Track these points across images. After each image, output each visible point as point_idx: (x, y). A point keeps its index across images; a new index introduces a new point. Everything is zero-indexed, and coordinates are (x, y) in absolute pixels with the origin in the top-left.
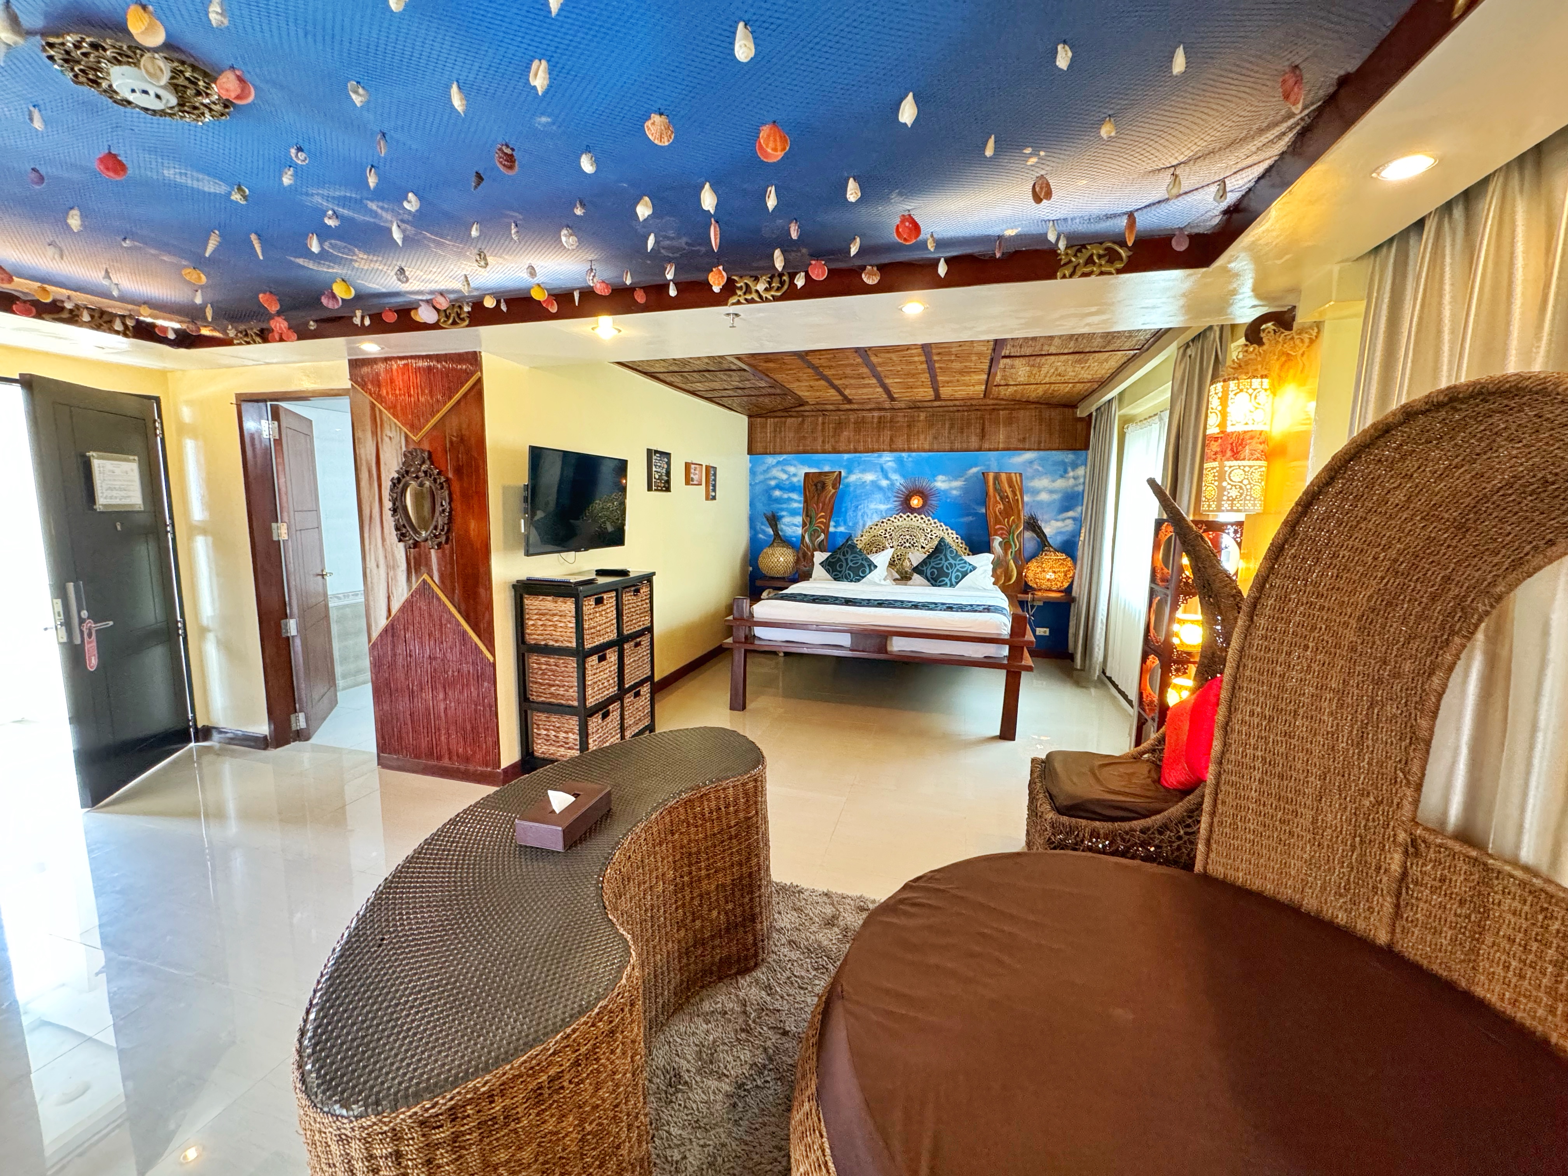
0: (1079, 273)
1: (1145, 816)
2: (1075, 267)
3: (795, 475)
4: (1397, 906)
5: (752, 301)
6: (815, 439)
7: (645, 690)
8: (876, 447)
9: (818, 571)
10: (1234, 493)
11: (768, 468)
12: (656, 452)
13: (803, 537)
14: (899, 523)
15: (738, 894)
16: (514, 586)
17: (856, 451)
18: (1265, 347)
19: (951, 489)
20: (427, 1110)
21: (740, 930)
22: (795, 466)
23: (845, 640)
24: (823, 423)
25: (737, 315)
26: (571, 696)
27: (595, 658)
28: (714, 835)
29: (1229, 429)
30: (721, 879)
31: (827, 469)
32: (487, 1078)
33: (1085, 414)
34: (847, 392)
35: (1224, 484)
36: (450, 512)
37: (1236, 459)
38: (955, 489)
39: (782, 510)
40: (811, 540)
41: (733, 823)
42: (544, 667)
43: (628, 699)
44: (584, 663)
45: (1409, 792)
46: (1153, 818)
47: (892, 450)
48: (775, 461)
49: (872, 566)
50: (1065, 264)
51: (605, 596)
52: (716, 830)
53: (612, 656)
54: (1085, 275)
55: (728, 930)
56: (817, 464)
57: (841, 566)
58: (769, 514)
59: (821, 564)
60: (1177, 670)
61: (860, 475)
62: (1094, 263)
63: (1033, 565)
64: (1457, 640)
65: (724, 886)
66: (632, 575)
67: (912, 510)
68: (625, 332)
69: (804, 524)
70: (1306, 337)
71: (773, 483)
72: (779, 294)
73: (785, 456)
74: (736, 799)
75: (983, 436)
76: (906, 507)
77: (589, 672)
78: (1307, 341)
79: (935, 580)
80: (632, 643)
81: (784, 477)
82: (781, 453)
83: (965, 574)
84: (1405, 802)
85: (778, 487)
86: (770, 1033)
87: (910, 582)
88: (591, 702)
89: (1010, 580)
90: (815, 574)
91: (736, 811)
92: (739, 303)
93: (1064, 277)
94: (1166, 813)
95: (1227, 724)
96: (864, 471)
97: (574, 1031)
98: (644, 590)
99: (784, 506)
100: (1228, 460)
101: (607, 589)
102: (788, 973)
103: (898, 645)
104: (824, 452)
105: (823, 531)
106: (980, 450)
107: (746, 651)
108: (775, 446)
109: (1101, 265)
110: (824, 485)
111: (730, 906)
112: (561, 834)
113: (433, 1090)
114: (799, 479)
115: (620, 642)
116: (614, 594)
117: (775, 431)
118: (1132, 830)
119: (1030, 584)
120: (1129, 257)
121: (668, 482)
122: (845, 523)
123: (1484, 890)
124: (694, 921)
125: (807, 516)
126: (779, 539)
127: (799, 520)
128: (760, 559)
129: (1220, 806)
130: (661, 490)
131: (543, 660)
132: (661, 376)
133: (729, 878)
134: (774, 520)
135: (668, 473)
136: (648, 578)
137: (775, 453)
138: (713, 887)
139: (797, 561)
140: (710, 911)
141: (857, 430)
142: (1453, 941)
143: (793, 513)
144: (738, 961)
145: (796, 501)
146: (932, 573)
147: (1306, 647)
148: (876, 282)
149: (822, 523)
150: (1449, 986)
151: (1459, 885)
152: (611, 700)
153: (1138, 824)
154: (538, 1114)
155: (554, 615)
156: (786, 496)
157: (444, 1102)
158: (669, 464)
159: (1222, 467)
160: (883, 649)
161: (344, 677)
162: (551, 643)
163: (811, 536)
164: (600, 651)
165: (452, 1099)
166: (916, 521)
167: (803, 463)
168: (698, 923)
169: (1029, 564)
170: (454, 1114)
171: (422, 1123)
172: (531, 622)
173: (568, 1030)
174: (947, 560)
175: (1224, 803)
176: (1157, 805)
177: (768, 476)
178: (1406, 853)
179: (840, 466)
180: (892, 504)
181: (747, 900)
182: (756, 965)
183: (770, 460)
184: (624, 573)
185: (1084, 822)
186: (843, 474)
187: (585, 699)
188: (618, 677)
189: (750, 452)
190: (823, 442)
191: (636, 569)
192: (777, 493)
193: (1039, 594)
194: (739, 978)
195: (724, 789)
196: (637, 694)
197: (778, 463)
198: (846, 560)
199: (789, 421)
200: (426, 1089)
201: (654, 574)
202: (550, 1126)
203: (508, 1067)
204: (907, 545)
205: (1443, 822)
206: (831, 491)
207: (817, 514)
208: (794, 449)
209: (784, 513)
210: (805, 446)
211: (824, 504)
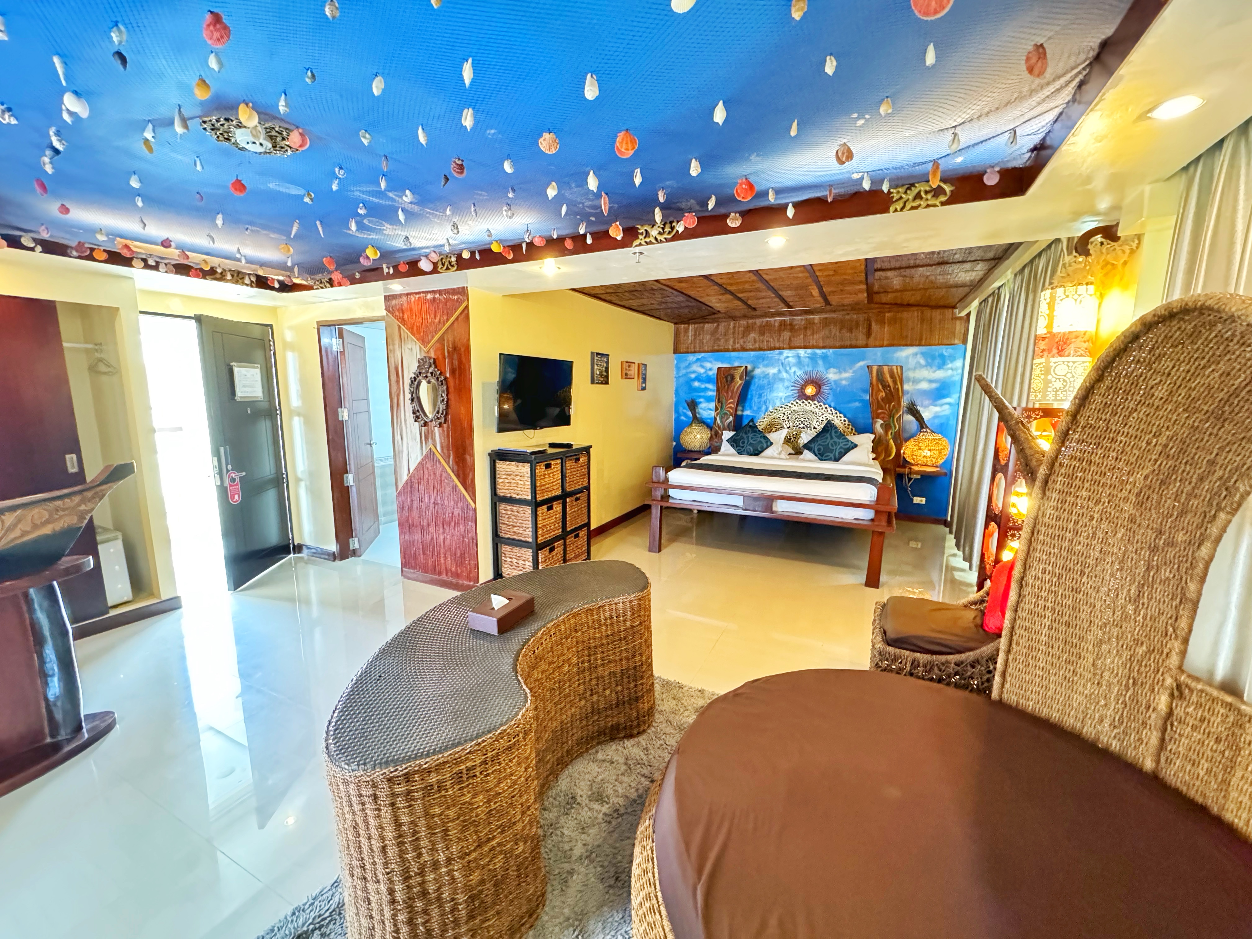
0: (908, 206)
1: (960, 652)
2: (905, 203)
3: (710, 369)
4: (1162, 740)
5: (650, 243)
6: (727, 340)
7: (583, 533)
8: (777, 345)
9: (726, 447)
10: (1058, 385)
11: (690, 364)
12: (598, 354)
13: (715, 419)
14: (796, 408)
15: (625, 680)
16: (489, 454)
17: (760, 349)
18: (1090, 259)
19: (841, 379)
20: (392, 772)
21: (627, 706)
22: (711, 362)
23: (739, 501)
24: (734, 327)
25: (641, 253)
26: (527, 535)
27: (545, 507)
28: (608, 636)
29: (1055, 330)
30: (612, 667)
31: (736, 364)
32: (428, 760)
33: (963, 314)
34: (750, 302)
35: (1050, 377)
36: (447, 402)
37: (1061, 356)
38: (845, 379)
39: (700, 397)
40: (721, 421)
41: (622, 628)
42: (509, 513)
43: (570, 539)
44: (536, 511)
45: (1177, 645)
46: (967, 654)
47: (791, 348)
48: (695, 359)
49: (770, 444)
50: (897, 201)
51: (553, 462)
52: (609, 633)
53: (557, 507)
54: (913, 208)
55: (617, 705)
56: (729, 360)
57: (743, 443)
58: (689, 400)
59: (727, 441)
60: (1013, 536)
61: (764, 369)
62: (921, 198)
63: (910, 444)
64: (1222, 516)
65: (615, 673)
66: (574, 447)
67: (807, 398)
68: (565, 269)
69: (716, 409)
70: (1127, 248)
71: (693, 376)
72: (670, 236)
73: (703, 355)
74: (625, 612)
75: (869, 334)
76: (802, 396)
77: (540, 518)
78: (1128, 252)
79: (822, 456)
80: (573, 498)
81: (702, 371)
82: (700, 352)
83: (847, 451)
84: (1174, 653)
85: (698, 379)
86: (643, 779)
87: (801, 457)
88: (541, 539)
89: (890, 456)
90: (722, 449)
91: (625, 621)
92: (640, 244)
93: (896, 210)
94: (978, 651)
95: (1022, 578)
96: (766, 366)
97: (484, 741)
98: (583, 459)
99: (702, 394)
100: (1053, 356)
101: (554, 457)
102: (662, 742)
103: (782, 508)
104: (734, 350)
105: (731, 415)
106: (866, 346)
107: (661, 507)
108: (695, 347)
109: (927, 200)
110: (733, 378)
111: (619, 688)
112: (496, 623)
113: (395, 762)
114: (713, 373)
115: (563, 497)
116: (559, 461)
117: (695, 335)
118: (948, 662)
119: (908, 459)
120: (952, 191)
121: (607, 377)
122: (751, 408)
123: (1238, 732)
124: (592, 695)
125: (719, 402)
126: (697, 420)
127: (712, 405)
128: (682, 436)
129: (1014, 646)
130: (602, 383)
131: (509, 508)
132: (603, 296)
133: (619, 668)
134: (693, 405)
135: (607, 369)
136: (587, 450)
137: (695, 352)
138: (607, 673)
139: (711, 439)
140: (604, 689)
141: (762, 333)
142: (1209, 772)
143: (709, 400)
144: (625, 728)
145: (711, 390)
146: (819, 450)
147: (1092, 518)
148: (738, 225)
149: (731, 407)
150: (1203, 810)
151: (1217, 725)
152: (556, 539)
153: (953, 658)
154: (459, 789)
155: (517, 475)
156: (703, 386)
157: (402, 769)
158: (607, 363)
159: (1048, 362)
160: (769, 509)
161: (384, 515)
162: (514, 496)
163: (721, 418)
164: (549, 503)
165: (406, 768)
166: (810, 406)
167: (717, 360)
168: (595, 698)
169: (908, 443)
170: (408, 778)
171: (389, 780)
172: (501, 480)
173: (480, 741)
174: (832, 438)
175: (1018, 644)
176: (971, 644)
177: (689, 370)
178: (1172, 695)
179: (748, 362)
180: (792, 392)
181: (632, 685)
182: (639, 733)
183: (691, 357)
184: (569, 446)
185: (907, 653)
186: (749, 368)
187: (537, 538)
188: (563, 522)
189: (676, 351)
190: (734, 343)
191: (578, 443)
192: (696, 384)
193: (916, 468)
194: (625, 740)
195: (616, 604)
196: (577, 536)
197: (698, 360)
198: (748, 437)
199: (707, 326)
200: (392, 761)
201: (591, 447)
202: (467, 798)
203: (440, 756)
204: (802, 426)
205: (1211, 673)
206: (739, 382)
207: (727, 401)
208: (710, 348)
209: (701, 400)
210: (719, 346)
211: (732, 392)
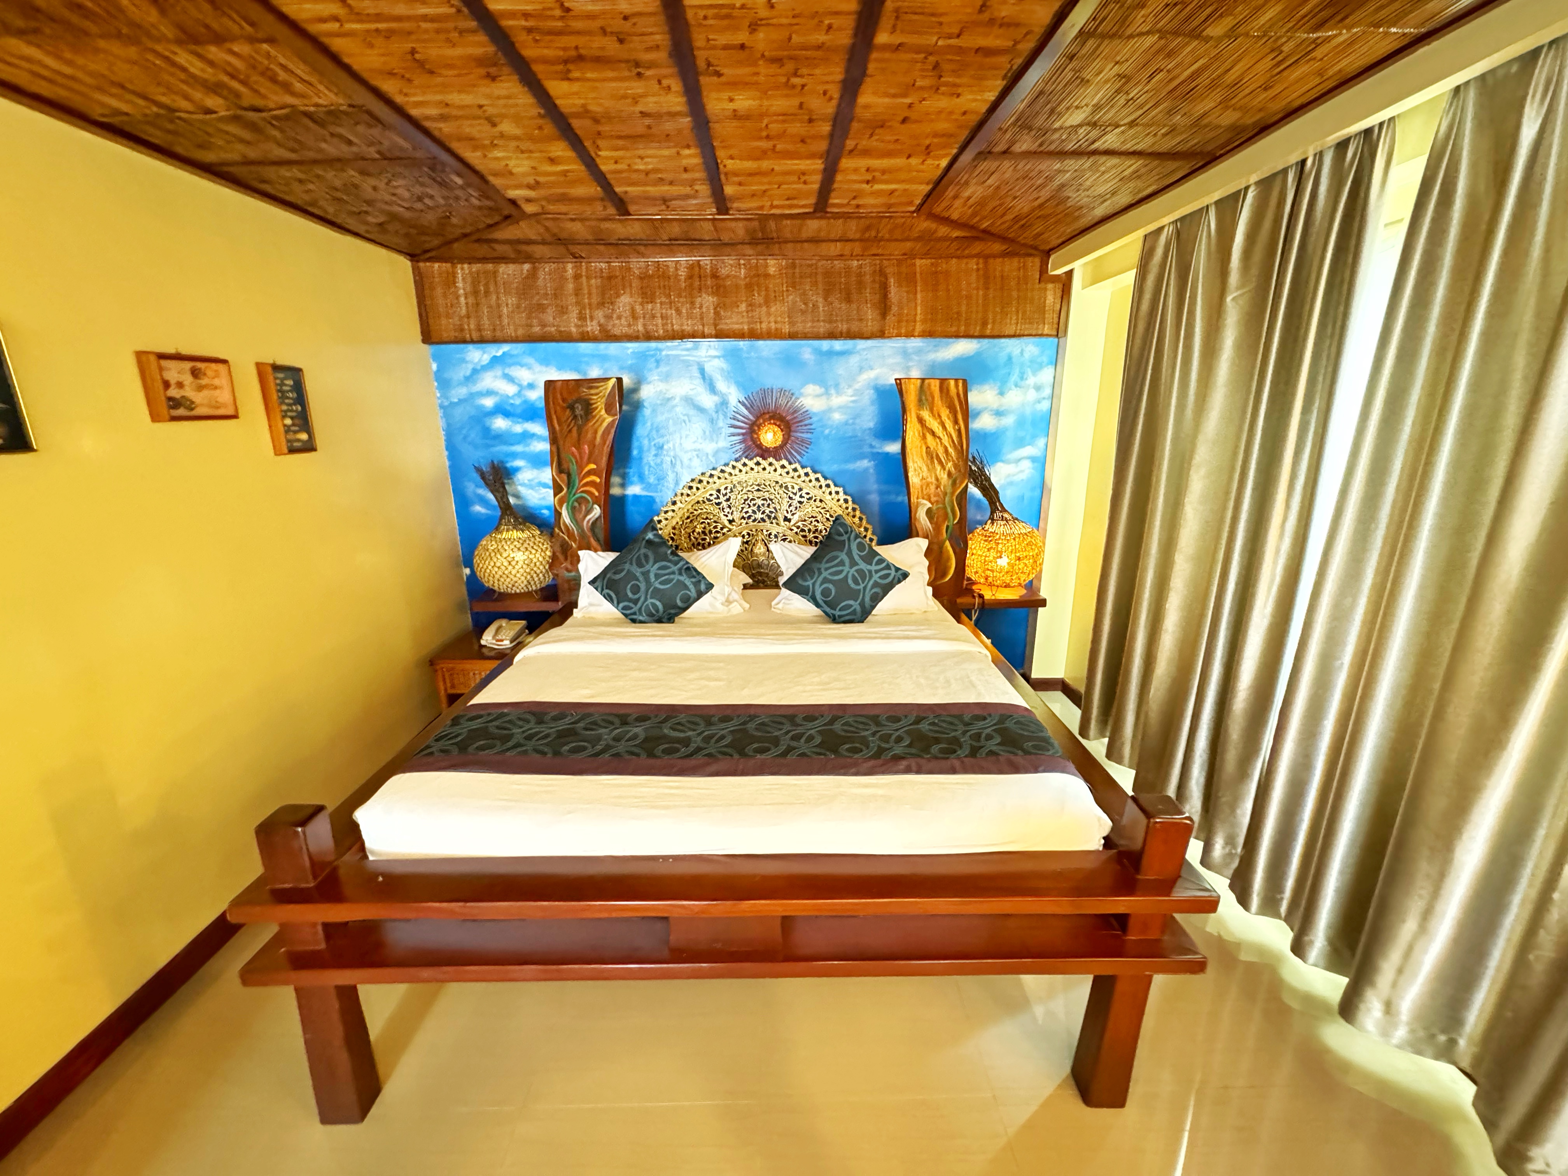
6: (563, 311)
8: (688, 328)
11: (475, 371)
13: (558, 514)
14: (743, 477)
17: (648, 337)
22: (529, 367)
24: (577, 277)
31: (594, 373)
33: (1063, 269)
39: (515, 456)
40: (573, 520)
47: (720, 335)
48: (486, 358)
49: (703, 587)
56: (575, 363)
57: (636, 589)
58: (486, 464)
59: (592, 582)
61: (662, 386)
63: (979, 545)
67: (765, 453)
69: (557, 486)
71: (488, 403)
73: (506, 348)
75: (884, 307)
76: (753, 446)
81: (510, 390)
82: (495, 341)
83: (884, 589)
85: (502, 410)
89: (944, 574)
90: (582, 606)
96: (666, 378)
99: (518, 448)
104: (585, 338)
105: (596, 501)
106: (881, 335)
108: (480, 325)
110: (588, 408)
114: (537, 395)
117: (476, 293)
122: (642, 478)
125: (560, 468)
126: (512, 513)
127: (546, 476)
128: (479, 557)
137: (482, 341)
139: (553, 563)
141: (648, 296)
143: (536, 461)
145: (540, 438)
146: (825, 593)
149: (592, 484)
156: (518, 429)
163: (573, 511)
166: (777, 475)
167: (545, 361)
174: (853, 563)
177: (475, 388)
179: (622, 368)
183: (477, 355)
186: (627, 382)
189: (428, 337)
190: (582, 318)
192: (500, 423)
197: (495, 360)
198: (646, 574)
199: (504, 271)
204: (759, 516)
206: (605, 420)
207: (581, 468)
208: (520, 332)
209: (519, 463)
210: (544, 326)
211: (592, 445)
